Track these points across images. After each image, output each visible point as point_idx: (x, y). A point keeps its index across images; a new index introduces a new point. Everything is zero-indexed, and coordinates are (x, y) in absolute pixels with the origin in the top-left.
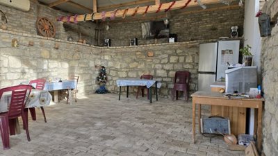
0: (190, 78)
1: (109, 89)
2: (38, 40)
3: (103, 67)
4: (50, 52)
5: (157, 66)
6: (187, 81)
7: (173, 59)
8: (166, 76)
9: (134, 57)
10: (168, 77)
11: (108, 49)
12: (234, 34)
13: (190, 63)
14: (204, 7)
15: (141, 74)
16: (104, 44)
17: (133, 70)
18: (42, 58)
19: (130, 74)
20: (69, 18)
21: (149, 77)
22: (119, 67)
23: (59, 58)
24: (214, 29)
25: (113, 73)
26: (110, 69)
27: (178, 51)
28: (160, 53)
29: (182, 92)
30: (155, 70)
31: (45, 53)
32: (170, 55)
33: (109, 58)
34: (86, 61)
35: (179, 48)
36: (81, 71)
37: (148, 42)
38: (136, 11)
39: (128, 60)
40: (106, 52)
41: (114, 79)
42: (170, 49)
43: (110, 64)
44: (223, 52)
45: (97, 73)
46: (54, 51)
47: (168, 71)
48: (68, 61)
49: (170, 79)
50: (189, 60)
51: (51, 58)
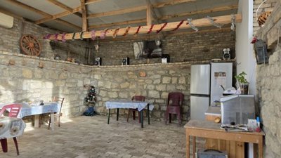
0: (183, 100)
1: (98, 110)
2: (19, 58)
3: (93, 87)
4: (33, 71)
5: (149, 87)
6: (180, 103)
7: (166, 80)
8: (158, 97)
9: (125, 77)
10: (161, 98)
11: (98, 68)
12: (226, 56)
13: (183, 84)
14: (196, 30)
15: (133, 95)
16: (94, 63)
17: (124, 90)
18: (23, 78)
19: (121, 95)
20: (57, 36)
21: (140, 99)
22: (109, 87)
23: (43, 78)
24: (206, 51)
25: (102, 93)
26: (100, 89)
27: (171, 72)
28: (152, 73)
29: (175, 115)
30: (148, 91)
31: (27, 72)
32: (162, 76)
33: (99, 78)
34: (73, 81)
35: (172, 69)
36: (67, 91)
37: (140, 62)
38: (127, 31)
39: (119, 80)
40: (96, 71)
41: (104, 99)
42: (163, 69)
43: (100, 84)
44: (217, 74)
45: (86, 93)
46: (38, 71)
47: (161, 92)
48: (54, 81)
49: (163, 101)
50: (182, 81)
51: (34, 78)
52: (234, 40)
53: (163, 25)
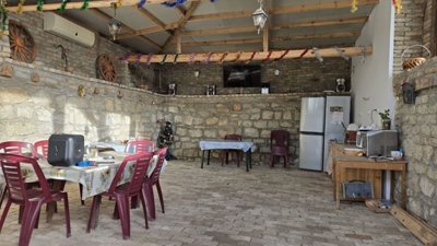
0: (289, 140)
1: (175, 153)
4: (114, 103)
5: (245, 124)
6: (286, 143)
7: (267, 115)
8: (257, 136)
9: (213, 111)
10: (260, 138)
12: (340, 87)
13: (288, 121)
14: (321, 60)
15: (223, 134)
17: (211, 127)
18: (106, 110)
19: (207, 133)
20: (139, 58)
21: (235, 138)
22: (190, 124)
23: (123, 112)
24: (316, 80)
25: (181, 131)
26: (177, 124)
27: (273, 105)
28: (249, 106)
29: (278, 157)
30: (243, 128)
31: (109, 104)
32: (262, 110)
33: (176, 111)
34: (147, 115)
35: (275, 101)
36: (142, 128)
37: (231, 90)
38: (238, 57)
39: (204, 114)
40: (172, 101)
41: (183, 139)
42: (264, 102)
43: (177, 119)
45: (159, 130)
46: (118, 102)
47: (260, 130)
48: (131, 114)
49: (262, 141)
50: (288, 116)
51: (115, 111)
52: (349, 68)
53: (284, 52)
